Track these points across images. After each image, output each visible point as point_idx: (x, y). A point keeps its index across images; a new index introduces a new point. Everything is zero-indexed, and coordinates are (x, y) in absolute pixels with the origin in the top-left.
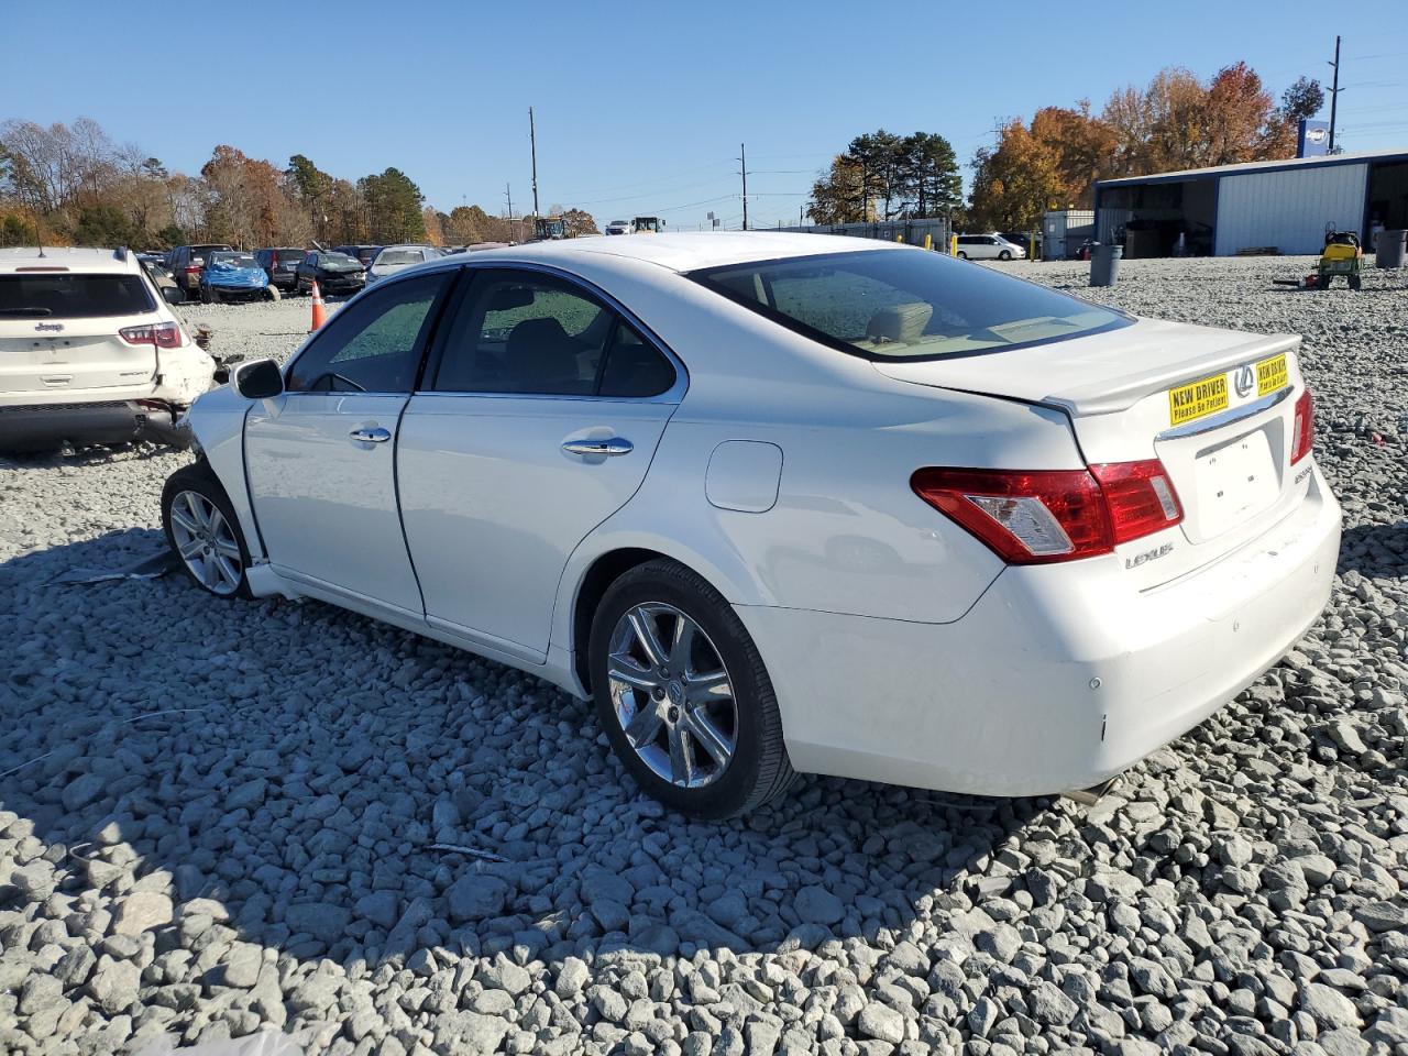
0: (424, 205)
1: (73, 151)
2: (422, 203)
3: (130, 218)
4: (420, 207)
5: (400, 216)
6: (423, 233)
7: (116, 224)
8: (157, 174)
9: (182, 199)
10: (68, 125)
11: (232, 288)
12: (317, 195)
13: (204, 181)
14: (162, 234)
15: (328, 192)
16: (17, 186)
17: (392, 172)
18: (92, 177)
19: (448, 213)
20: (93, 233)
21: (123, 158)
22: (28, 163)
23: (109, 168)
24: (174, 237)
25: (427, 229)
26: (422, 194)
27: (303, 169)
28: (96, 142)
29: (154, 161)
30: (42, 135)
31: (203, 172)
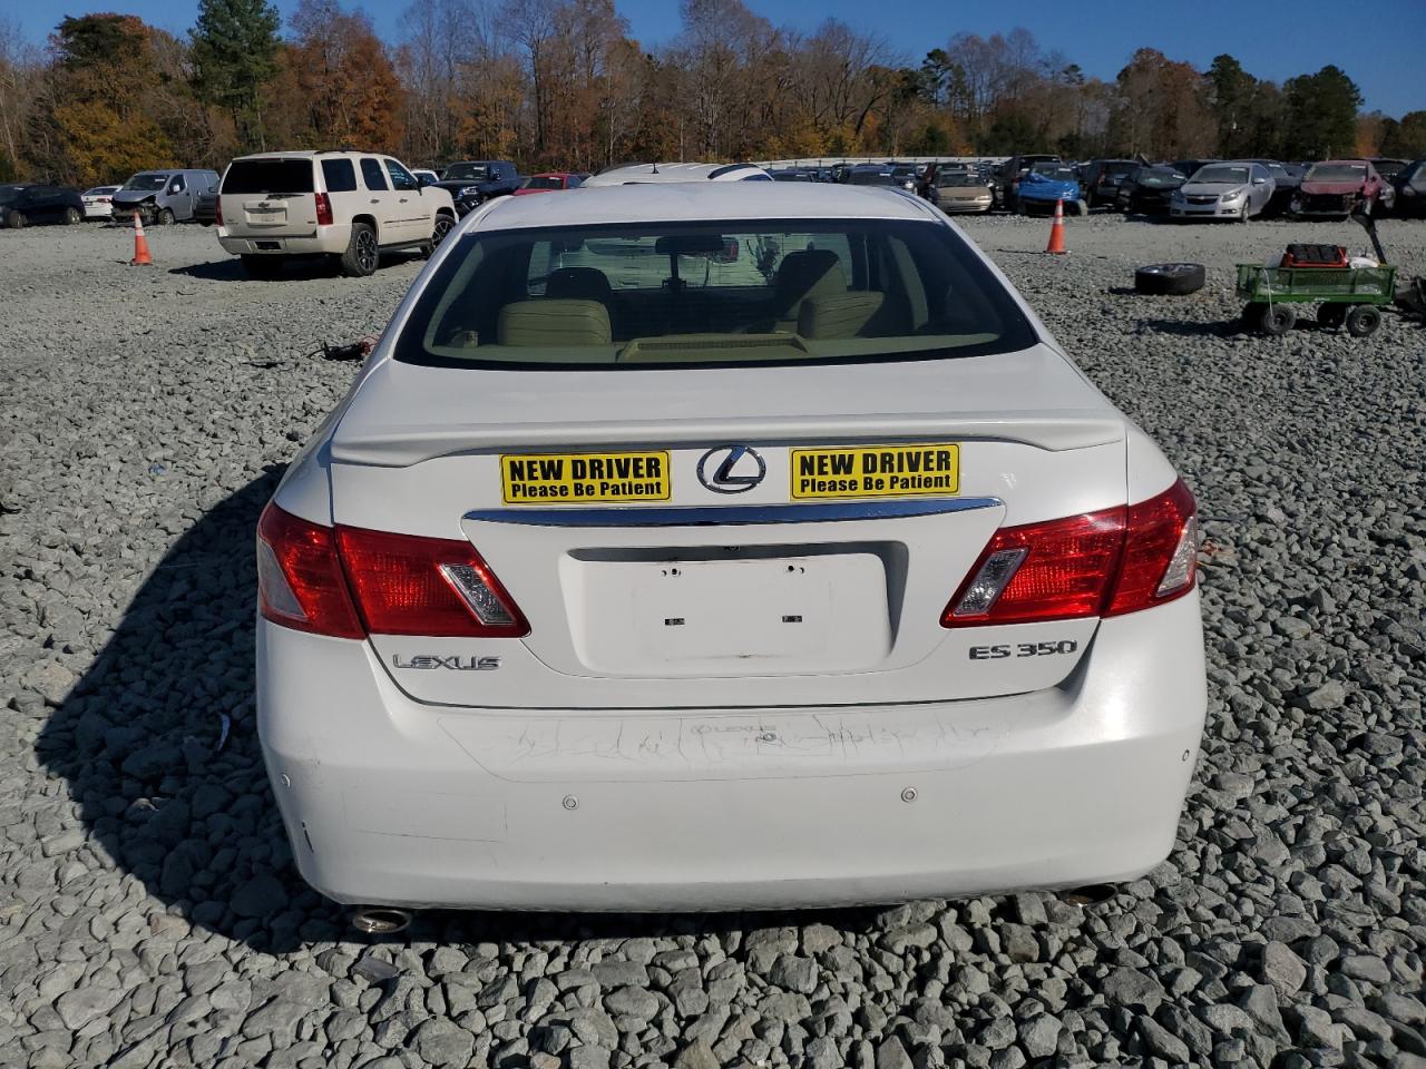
0: (1364, 110)
1: (1003, 60)
2: (1358, 107)
3: (1037, 125)
4: (1355, 112)
5: (1327, 123)
6: (1350, 143)
7: (1022, 131)
8: (1074, 81)
9: (1092, 105)
10: (1005, 35)
11: (1039, 200)
12: (1232, 99)
13: (1118, 86)
14: (1061, 141)
15: (1247, 95)
16: (951, 95)
17: (1331, 72)
18: (1013, 85)
19: (1398, 118)
20: (1003, 140)
21: (1047, 65)
22: (964, 73)
23: (1033, 76)
24: (1071, 144)
25: (1357, 139)
26: (1362, 97)
27: (1226, 69)
28: (1025, 51)
29: (1074, 68)
30: (982, 47)
31: (1119, 77)
